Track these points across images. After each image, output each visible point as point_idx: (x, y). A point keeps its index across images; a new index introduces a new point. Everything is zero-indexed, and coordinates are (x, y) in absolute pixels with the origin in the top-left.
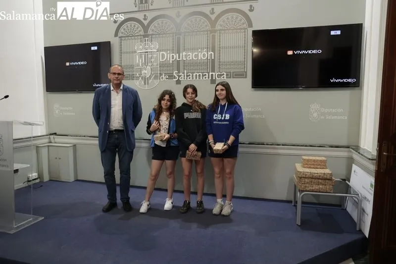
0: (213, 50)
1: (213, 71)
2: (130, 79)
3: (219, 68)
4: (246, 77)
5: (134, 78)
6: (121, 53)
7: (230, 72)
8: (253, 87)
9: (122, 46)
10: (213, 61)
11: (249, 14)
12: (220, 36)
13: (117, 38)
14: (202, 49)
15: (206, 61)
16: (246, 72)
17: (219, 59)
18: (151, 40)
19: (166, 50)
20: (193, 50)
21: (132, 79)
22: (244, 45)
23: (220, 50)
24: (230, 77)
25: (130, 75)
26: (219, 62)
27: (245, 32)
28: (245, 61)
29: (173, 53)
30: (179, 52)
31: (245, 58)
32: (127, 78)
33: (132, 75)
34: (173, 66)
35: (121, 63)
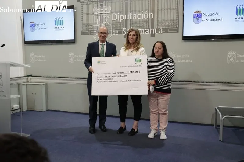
0: (153, 12)
1: (153, 27)
2: (89, 34)
3: (157, 25)
4: (178, 32)
6: (82, 14)
7: (166, 28)
8: (183, 39)
9: (83, 9)
10: (153, 20)
12: (158, 1)
13: (79, 3)
14: (145, 11)
15: (148, 20)
16: (178, 28)
17: (158, 18)
18: (106, 5)
19: (117, 12)
20: (137, 11)
21: (91, 34)
22: (176, 7)
23: (158, 12)
24: (166, 32)
25: (89, 31)
26: (158, 20)
28: (177, 19)
29: (122, 14)
30: (126, 14)
31: (177, 17)
32: (87, 33)
33: (91, 31)
34: (122, 24)
35: (82, 22)
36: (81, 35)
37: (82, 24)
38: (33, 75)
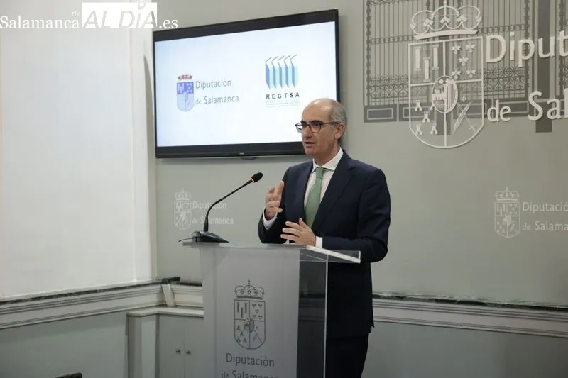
2: (394, 120)
5: (407, 114)
6: (369, 42)
9: (372, 22)
18: (460, 2)
19: (504, 29)
21: (401, 119)
25: (394, 106)
29: (527, 36)
30: (544, 33)
32: (387, 114)
33: (401, 106)
34: (527, 77)
35: (369, 72)
36: (366, 120)
37: (369, 79)
38: (182, 280)
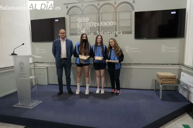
0: (116, 21)
1: (116, 31)
2: (75, 35)
3: (119, 29)
4: (132, 34)
5: (77, 34)
6: (70, 23)
7: (124, 31)
8: (135, 38)
9: (71, 19)
10: (116, 26)
11: (133, 4)
12: (119, 14)
13: (68, 16)
14: (111, 20)
15: (113, 26)
16: (132, 31)
17: (119, 25)
18: (85, 17)
19: (93, 21)
20: (106, 21)
21: (76, 35)
22: (130, 19)
23: (119, 21)
24: (124, 34)
25: (75, 33)
26: (119, 27)
27: (131, 13)
28: (131, 26)
30: (99, 22)
31: (131, 25)
32: (74, 34)
33: (76, 33)
34: (96, 29)
35: (70, 27)
36: (70, 35)
37: (70, 29)
38: (38, 62)
